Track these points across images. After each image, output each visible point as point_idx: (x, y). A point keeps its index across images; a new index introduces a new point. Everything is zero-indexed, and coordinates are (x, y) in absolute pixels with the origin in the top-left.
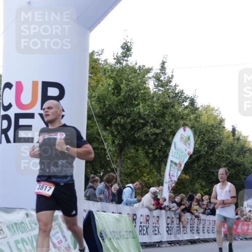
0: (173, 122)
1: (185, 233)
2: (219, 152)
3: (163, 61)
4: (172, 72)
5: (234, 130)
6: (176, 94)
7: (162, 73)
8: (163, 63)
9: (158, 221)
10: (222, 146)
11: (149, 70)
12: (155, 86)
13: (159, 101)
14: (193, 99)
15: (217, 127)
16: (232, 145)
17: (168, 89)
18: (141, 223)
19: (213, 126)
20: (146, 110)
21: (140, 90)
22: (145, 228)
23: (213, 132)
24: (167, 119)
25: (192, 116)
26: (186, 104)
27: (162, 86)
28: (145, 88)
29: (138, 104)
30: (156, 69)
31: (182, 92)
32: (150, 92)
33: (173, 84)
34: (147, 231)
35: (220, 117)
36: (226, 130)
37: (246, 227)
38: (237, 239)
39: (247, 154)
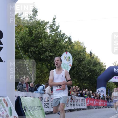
0: (60, 50)
1: (67, 106)
2: (83, 65)
3: (54, 18)
4: (59, 24)
5: (91, 53)
6: (61, 35)
7: (54, 24)
8: (54, 19)
10: (85, 61)
11: (47, 23)
12: (50, 31)
13: (53, 39)
14: (70, 38)
15: (82, 52)
16: (90, 60)
17: (57, 33)
18: (45, 102)
19: (80, 51)
20: (45, 44)
21: (43, 33)
22: (47, 104)
23: (80, 54)
24: (57, 48)
25: (70, 47)
26: (66, 40)
27: (54, 31)
28: (45, 32)
29: (42, 41)
30: (51, 22)
31: (64, 34)
32: (48, 34)
33: (59, 30)
34: (48, 106)
35: (84, 46)
36: (87, 53)
37: (98, 102)
38: (94, 108)
39: (98, 65)
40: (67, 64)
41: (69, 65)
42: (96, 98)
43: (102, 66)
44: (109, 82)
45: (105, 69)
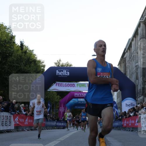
2: (10, 62)
10: (13, 57)
15: (8, 42)
16: (21, 56)
19: (5, 41)
23: (6, 46)
35: (11, 34)
36: (16, 45)
37: (32, 121)
38: (25, 130)
39: (32, 64)
42: (28, 114)
43: (39, 66)
44: (48, 90)
45: (43, 70)
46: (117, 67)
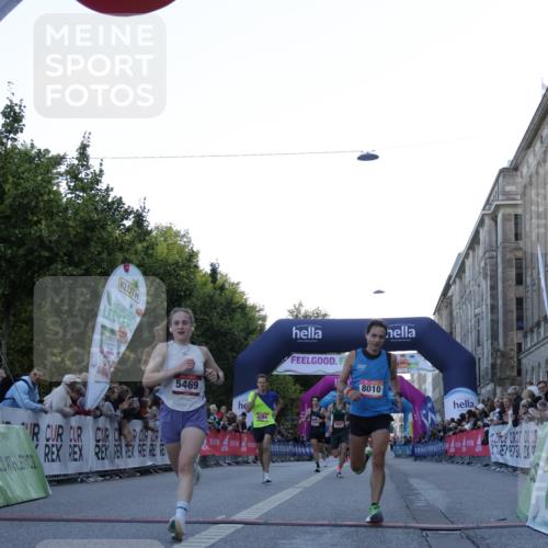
0: (104, 255)
3: (82, 144)
4: (101, 164)
5: (214, 271)
6: (108, 204)
7: (83, 166)
8: (84, 147)
9: (79, 436)
10: (194, 299)
11: (59, 160)
12: (69, 189)
13: (78, 218)
14: (141, 215)
15: (183, 266)
16: (211, 297)
17: (94, 196)
18: (48, 440)
19: (177, 263)
20: (51, 233)
21: (42, 195)
22: (54, 449)
23: (178, 275)
24: (92, 250)
25: (139, 246)
26: (128, 223)
27: (83, 190)
28: (50, 192)
29: (39, 222)
30: (72, 155)
31: (120, 201)
32: (61, 200)
33: (102, 186)
34: (58, 455)
35: (190, 248)
36: (201, 271)
37: (238, 444)
38: (221, 462)
39: (238, 315)
40: (128, 307)
41: (134, 310)
42: (230, 428)
43: (253, 319)
44: (275, 373)
45: (263, 326)
46: (432, 317)
